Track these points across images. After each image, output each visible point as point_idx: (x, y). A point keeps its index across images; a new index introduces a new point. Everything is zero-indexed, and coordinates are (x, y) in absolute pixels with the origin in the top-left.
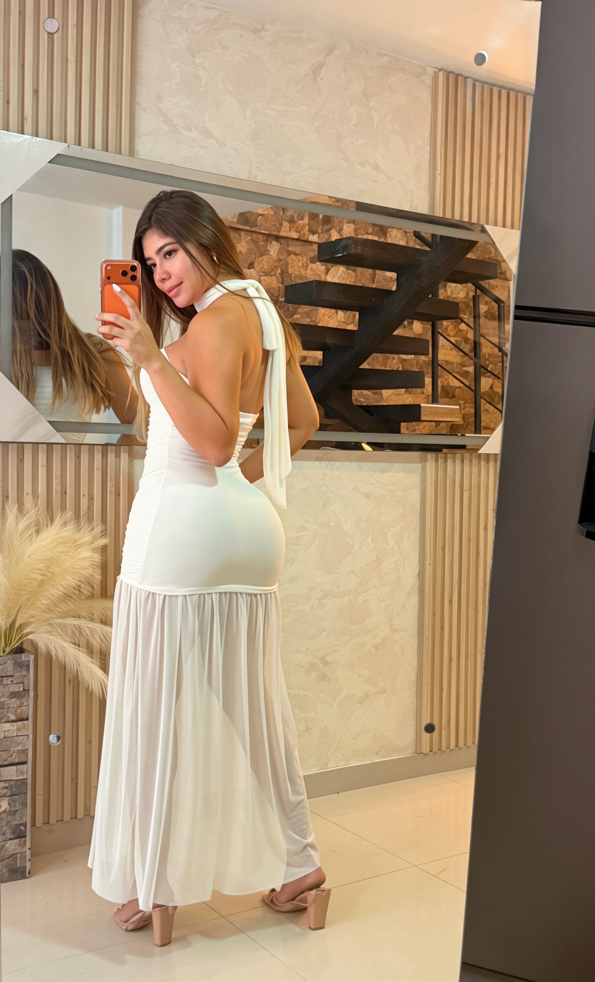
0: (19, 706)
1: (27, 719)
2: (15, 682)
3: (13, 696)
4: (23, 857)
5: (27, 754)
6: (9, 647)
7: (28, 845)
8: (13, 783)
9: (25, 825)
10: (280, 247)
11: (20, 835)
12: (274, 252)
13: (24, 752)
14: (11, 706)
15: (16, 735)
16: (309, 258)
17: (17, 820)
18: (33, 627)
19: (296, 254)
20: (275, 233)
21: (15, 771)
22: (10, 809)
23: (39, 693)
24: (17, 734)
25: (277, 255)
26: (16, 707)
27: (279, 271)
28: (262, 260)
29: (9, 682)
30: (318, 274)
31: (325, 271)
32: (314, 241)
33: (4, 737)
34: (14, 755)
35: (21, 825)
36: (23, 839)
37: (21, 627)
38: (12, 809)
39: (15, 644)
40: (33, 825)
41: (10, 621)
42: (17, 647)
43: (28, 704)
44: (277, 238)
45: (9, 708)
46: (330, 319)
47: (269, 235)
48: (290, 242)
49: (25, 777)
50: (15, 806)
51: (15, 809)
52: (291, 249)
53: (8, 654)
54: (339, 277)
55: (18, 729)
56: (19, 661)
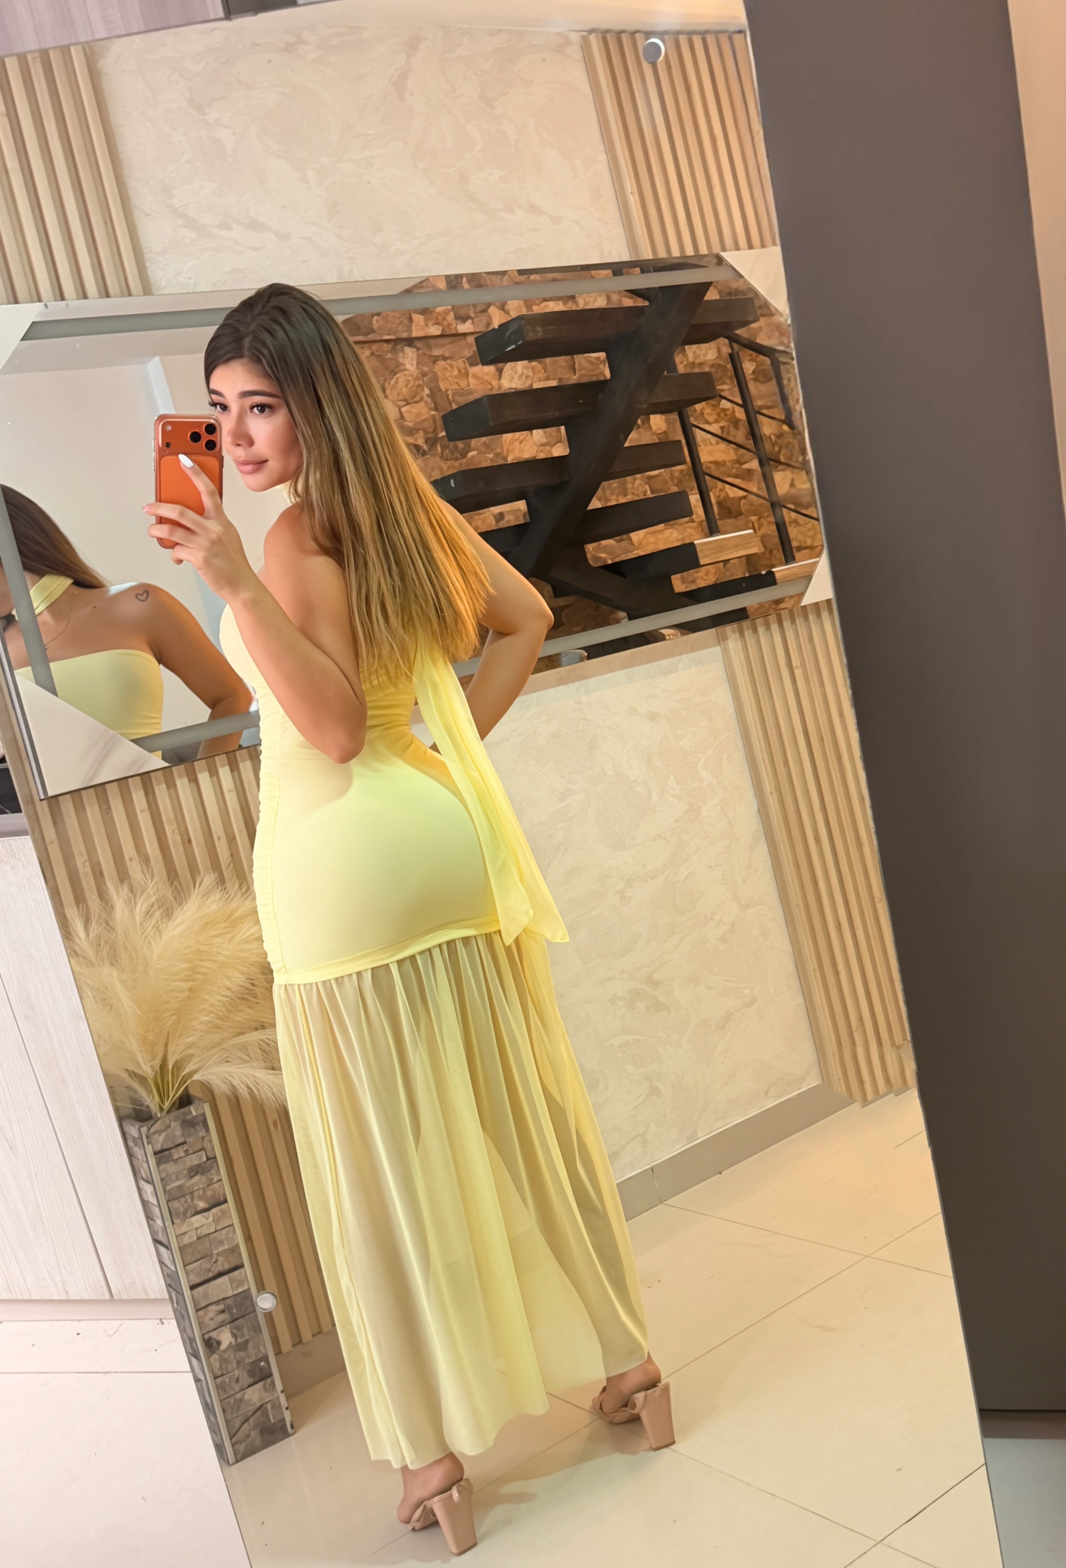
0: (205, 1186)
1: (225, 1201)
2: (191, 1151)
3: (193, 1174)
4: (277, 1406)
5: (240, 1254)
6: (168, 1100)
7: (279, 1386)
8: (228, 1301)
9: (266, 1359)
10: (418, 355)
11: (261, 1375)
12: (412, 365)
13: (235, 1249)
14: (195, 1189)
15: (214, 1230)
16: (465, 360)
17: (251, 1355)
18: (196, 1061)
19: (445, 359)
20: (405, 335)
21: (229, 1284)
22: (236, 1341)
23: (232, 1153)
24: (216, 1228)
25: (418, 368)
26: (204, 1189)
27: (427, 391)
28: (396, 382)
29: (182, 1154)
30: (487, 381)
31: (497, 373)
32: (468, 331)
33: (198, 1238)
34: (221, 1259)
35: (260, 1360)
36: (269, 1380)
37: (178, 1066)
38: (239, 1340)
39: (174, 1094)
40: (278, 1352)
41: (157, 1063)
42: (181, 1098)
43: (220, 1178)
44: (410, 342)
45: (192, 1193)
46: (523, 445)
47: (398, 341)
48: (432, 341)
49: (246, 1288)
50: (243, 1335)
51: (244, 1339)
52: (436, 352)
53: (169, 1111)
54: (520, 378)
55: (217, 1220)
56: (188, 1117)
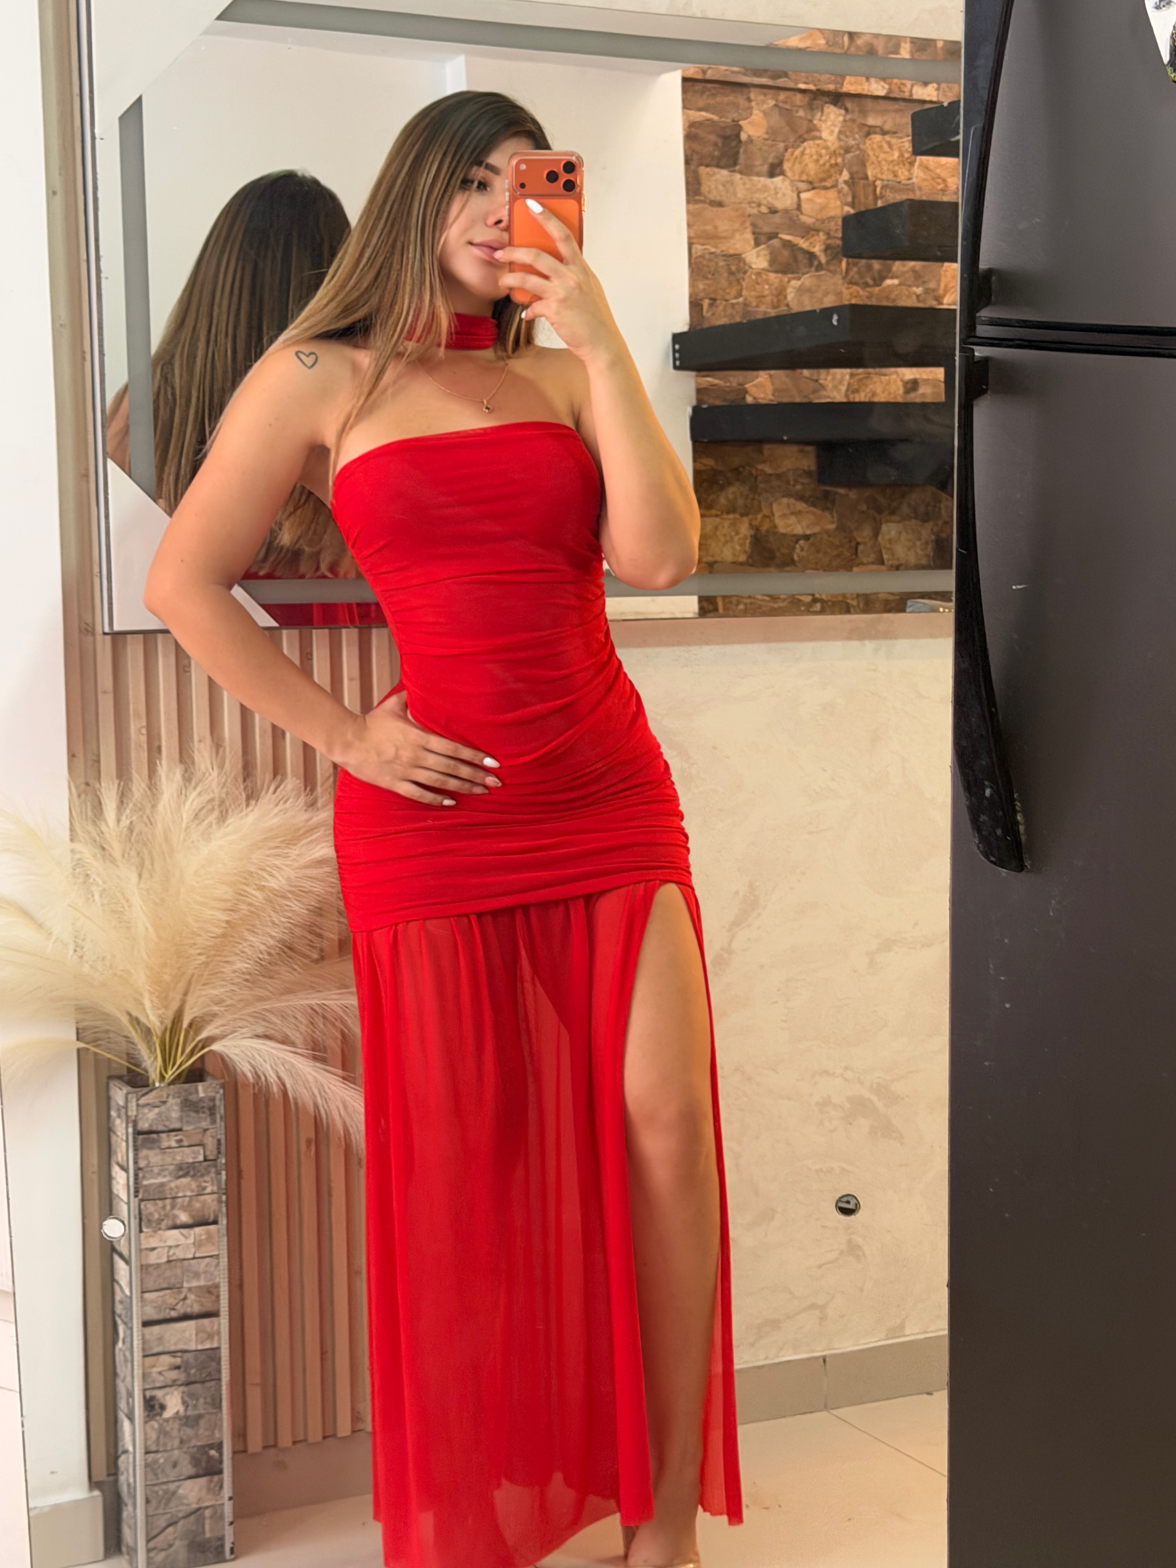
0: (195, 1193)
1: (215, 1222)
2: (185, 1143)
3: (181, 1173)
4: (218, 1517)
5: (218, 1297)
6: (172, 1067)
8: (188, 1356)
9: (219, 1447)
10: (845, 121)
11: (208, 1468)
12: (831, 132)
13: (212, 1290)
14: (180, 1194)
15: (191, 1256)
17: (201, 1436)
19: (884, 133)
20: (831, 87)
21: (194, 1332)
22: (186, 1410)
24: (194, 1254)
25: (839, 139)
26: (190, 1196)
27: (845, 175)
29: (173, 1144)
33: (169, 1262)
34: (192, 1297)
35: (211, 1446)
36: (216, 1478)
37: (194, 1026)
38: (189, 1413)
39: (183, 1062)
42: (190, 1069)
45: (175, 1198)
47: (816, 93)
48: (869, 104)
49: (215, 1345)
50: (195, 1407)
51: (196, 1412)
52: (872, 121)
53: (172, 1083)
55: (198, 1244)
56: (193, 1098)
